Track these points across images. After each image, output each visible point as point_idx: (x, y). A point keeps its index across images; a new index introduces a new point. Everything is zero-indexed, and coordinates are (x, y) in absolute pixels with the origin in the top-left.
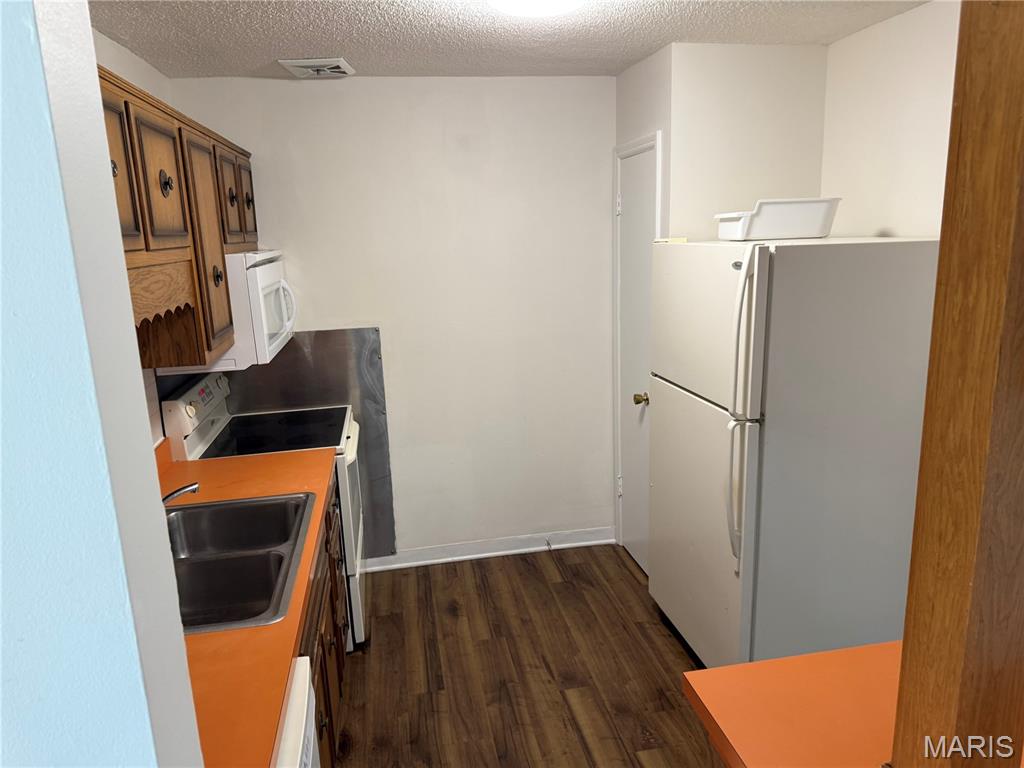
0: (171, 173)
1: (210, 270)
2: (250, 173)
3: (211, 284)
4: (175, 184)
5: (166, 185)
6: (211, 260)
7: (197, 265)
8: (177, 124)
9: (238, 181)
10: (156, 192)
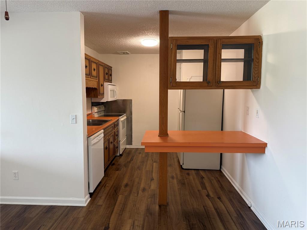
0: (95, 68)
1: (101, 84)
2: (112, 70)
3: (101, 86)
4: (96, 70)
5: (94, 70)
6: (101, 82)
7: (99, 82)
8: (97, 61)
9: (108, 71)
10: (93, 71)
